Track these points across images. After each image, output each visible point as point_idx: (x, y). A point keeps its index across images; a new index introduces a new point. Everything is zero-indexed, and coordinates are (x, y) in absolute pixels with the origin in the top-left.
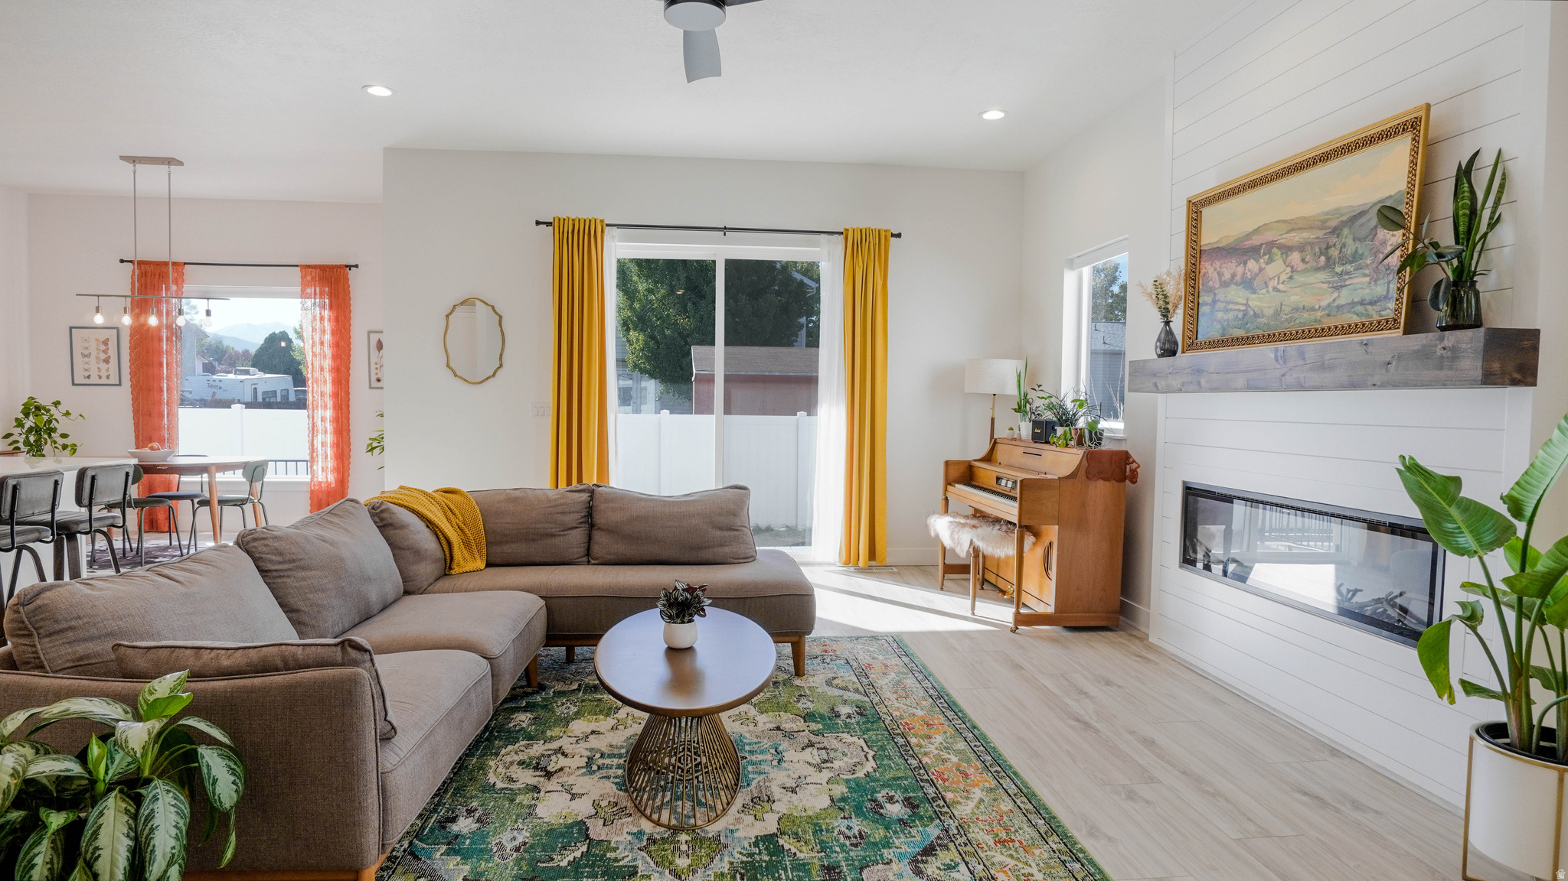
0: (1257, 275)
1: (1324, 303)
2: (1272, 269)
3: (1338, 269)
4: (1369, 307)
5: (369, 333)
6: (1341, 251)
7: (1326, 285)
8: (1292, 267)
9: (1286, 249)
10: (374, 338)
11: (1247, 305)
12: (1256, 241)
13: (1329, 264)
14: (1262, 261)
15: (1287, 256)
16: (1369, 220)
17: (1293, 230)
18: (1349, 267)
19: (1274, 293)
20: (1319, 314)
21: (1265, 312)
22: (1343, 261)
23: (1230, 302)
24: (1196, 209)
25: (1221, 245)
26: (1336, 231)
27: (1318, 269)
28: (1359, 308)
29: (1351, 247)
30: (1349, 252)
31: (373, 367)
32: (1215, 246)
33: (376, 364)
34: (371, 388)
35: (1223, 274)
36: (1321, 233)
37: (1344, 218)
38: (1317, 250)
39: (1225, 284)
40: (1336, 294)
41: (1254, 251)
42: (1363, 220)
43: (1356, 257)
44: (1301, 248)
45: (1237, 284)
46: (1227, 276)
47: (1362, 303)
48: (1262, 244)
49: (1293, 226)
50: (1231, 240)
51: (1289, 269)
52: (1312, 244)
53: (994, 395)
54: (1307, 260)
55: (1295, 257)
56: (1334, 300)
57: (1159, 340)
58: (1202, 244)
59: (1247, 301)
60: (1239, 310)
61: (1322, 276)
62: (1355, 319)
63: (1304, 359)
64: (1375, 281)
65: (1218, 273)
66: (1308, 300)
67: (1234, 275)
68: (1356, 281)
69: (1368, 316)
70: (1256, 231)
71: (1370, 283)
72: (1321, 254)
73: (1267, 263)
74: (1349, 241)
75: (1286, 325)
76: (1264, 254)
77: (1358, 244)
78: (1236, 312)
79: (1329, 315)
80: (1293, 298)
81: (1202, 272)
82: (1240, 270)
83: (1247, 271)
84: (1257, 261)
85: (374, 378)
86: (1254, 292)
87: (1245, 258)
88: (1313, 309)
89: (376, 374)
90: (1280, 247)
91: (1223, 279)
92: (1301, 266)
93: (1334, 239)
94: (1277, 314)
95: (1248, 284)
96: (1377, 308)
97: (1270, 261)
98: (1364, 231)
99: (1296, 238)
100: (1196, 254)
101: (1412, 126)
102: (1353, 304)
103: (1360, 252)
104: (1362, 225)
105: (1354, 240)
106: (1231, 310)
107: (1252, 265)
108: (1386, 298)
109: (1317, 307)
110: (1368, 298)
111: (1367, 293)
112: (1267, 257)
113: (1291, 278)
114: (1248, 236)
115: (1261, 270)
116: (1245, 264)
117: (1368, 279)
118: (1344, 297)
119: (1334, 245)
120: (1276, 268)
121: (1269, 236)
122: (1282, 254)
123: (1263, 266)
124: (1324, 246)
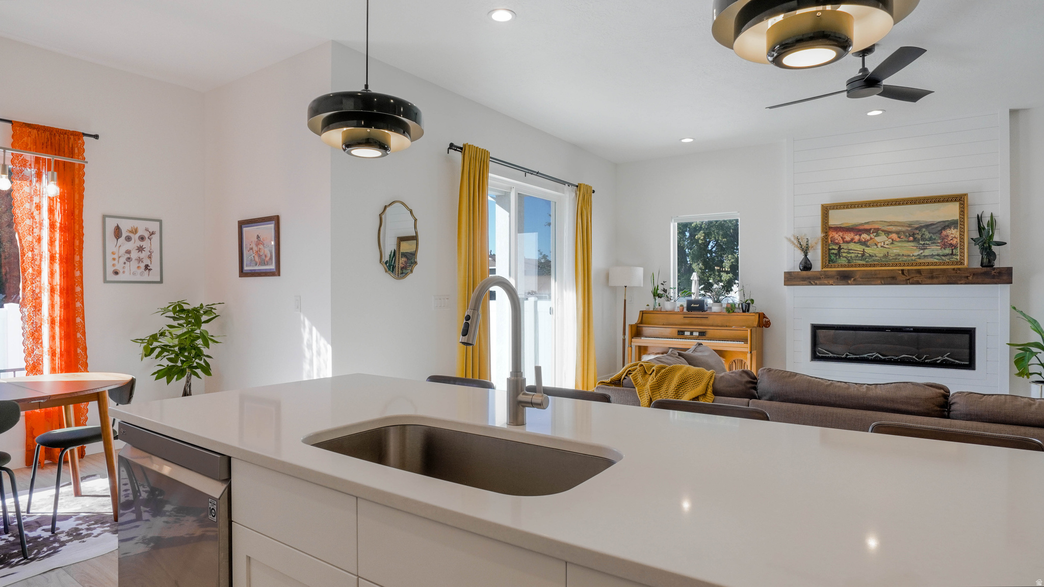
0: (868, 241)
1: (916, 254)
2: (878, 239)
3: (923, 243)
4: (943, 257)
5: (104, 217)
6: (922, 236)
7: (915, 248)
8: (893, 240)
9: (888, 233)
10: (111, 224)
11: (864, 251)
12: (867, 227)
13: (915, 240)
14: (872, 235)
15: (888, 235)
16: (938, 227)
17: (891, 225)
18: (928, 242)
19: (882, 248)
20: (913, 258)
21: (877, 255)
22: (923, 239)
23: (851, 250)
24: (826, 210)
25: (842, 226)
26: (919, 228)
27: (910, 241)
28: (937, 257)
29: (927, 235)
30: (927, 237)
31: (109, 257)
32: (838, 226)
33: (113, 253)
34: (105, 281)
35: (845, 238)
36: (909, 229)
37: (922, 225)
38: (907, 234)
39: (848, 242)
40: (922, 251)
41: (867, 231)
42: (933, 227)
43: (930, 239)
44: (898, 233)
45: (855, 242)
46: (848, 238)
47: (938, 255)
48: (871, 229)
49: (891, 224)
50: (850, 225)
51: (890, 240)
52: (904, 232)
53: (626, 287)
54: (901, 237)
55: (894, 236)
56: (921, 253)
57: (801, 263)
58: (829, 224)
59: (864, 249)
60: (858, 253)
61: (912, 244)
62: (936, 260)
63: (921, 274)
64: (944, 249)
65: (842, 238)
66: (905, 253)
67: (852, 240)
68: (933, 247)
69: (943, 260)
70: (866, 223)
71: (941, 249)
72: (910, 236)
73: (875, 236)
74: (927, 233)
75: (893, 260)
76: (873, 233)
77: (931, 235)
78: (856, 254)
79: (919, 258)
80: (895, 251)
81: (831, 236)
82: (857, 238)
83: (862, 238)
84: (869, 235)
85: (110, 270)
86: (868, 247)
87: (860, 233)
88: (909, 256)
89: (114, 265)
90: (883, 231)
91: (845, 240)
92: (898, 239)
93: (918, 232)
94: (885, 256)
95: (864, 243)
96: (948, 257)
97: (878, 235)
98: (934, 231)
99: (894, 229)
100: (827, 228)
101: (960, 199)
102: (932, 256)
103: (934, 237)
104: (933, 228)
105: (929, 233)
106: (853, 253)
107: (865, 236)
108: (952, 254)
109: (912, 255)
110: (941, 254)
111: (941, 252)
112: (875, 234)
113: (892, 243)
114: (862, 224)
115: (871, 238)
116: (860, 235)
117: (940, 247)
118: (927, 252)
119: (918, 234)
120: (882, 238)
121: (876, 226)
122: (885, 234)
123: (873, 237)
124: (911, 234)
